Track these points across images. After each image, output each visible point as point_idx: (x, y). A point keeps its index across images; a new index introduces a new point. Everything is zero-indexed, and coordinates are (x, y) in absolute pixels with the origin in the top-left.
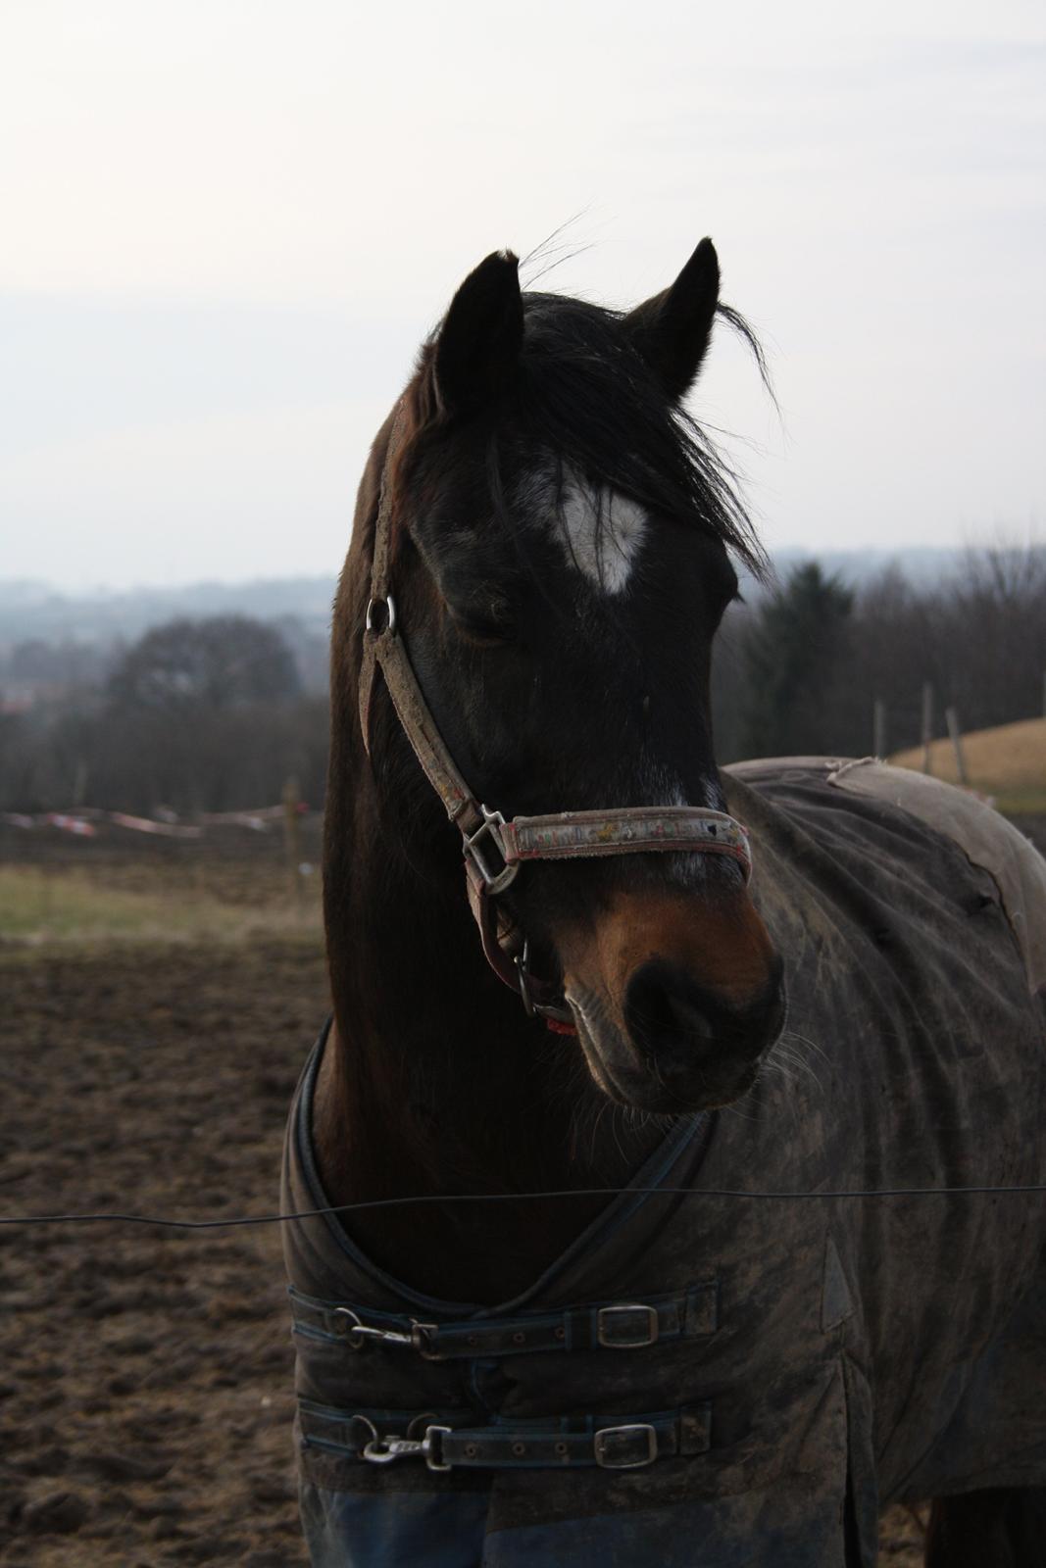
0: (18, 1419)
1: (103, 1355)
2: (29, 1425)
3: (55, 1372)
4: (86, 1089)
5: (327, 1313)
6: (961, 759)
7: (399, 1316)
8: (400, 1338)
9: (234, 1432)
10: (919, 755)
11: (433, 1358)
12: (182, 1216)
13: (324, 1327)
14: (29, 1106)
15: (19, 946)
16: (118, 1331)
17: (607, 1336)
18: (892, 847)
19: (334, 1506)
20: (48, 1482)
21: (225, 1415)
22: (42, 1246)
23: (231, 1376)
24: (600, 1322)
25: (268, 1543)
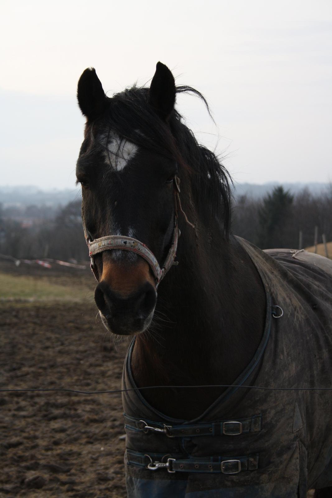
0: (24, 452)
1: (51, 432)
2: (27, 454)
3: (35, 437)
4: (47, 348)
5: (137, 422)
6: (326, 250)
7: (159, 423)
8: (160, 430)
9: (92, 458)
10: (313, 248)
11: (170, 437)
12: (76, 389)
13: (135, 426)
14: (29, 352)
15: (26, 302)
16: (55, 425)
17: (226, 431)
18: (315, 278)
19: (138, 484)
20: (33, 472)
21: (89, 453)
22: (32, 397)
23: (91, 440)
24: (224, 426)
25: (103, 494)
